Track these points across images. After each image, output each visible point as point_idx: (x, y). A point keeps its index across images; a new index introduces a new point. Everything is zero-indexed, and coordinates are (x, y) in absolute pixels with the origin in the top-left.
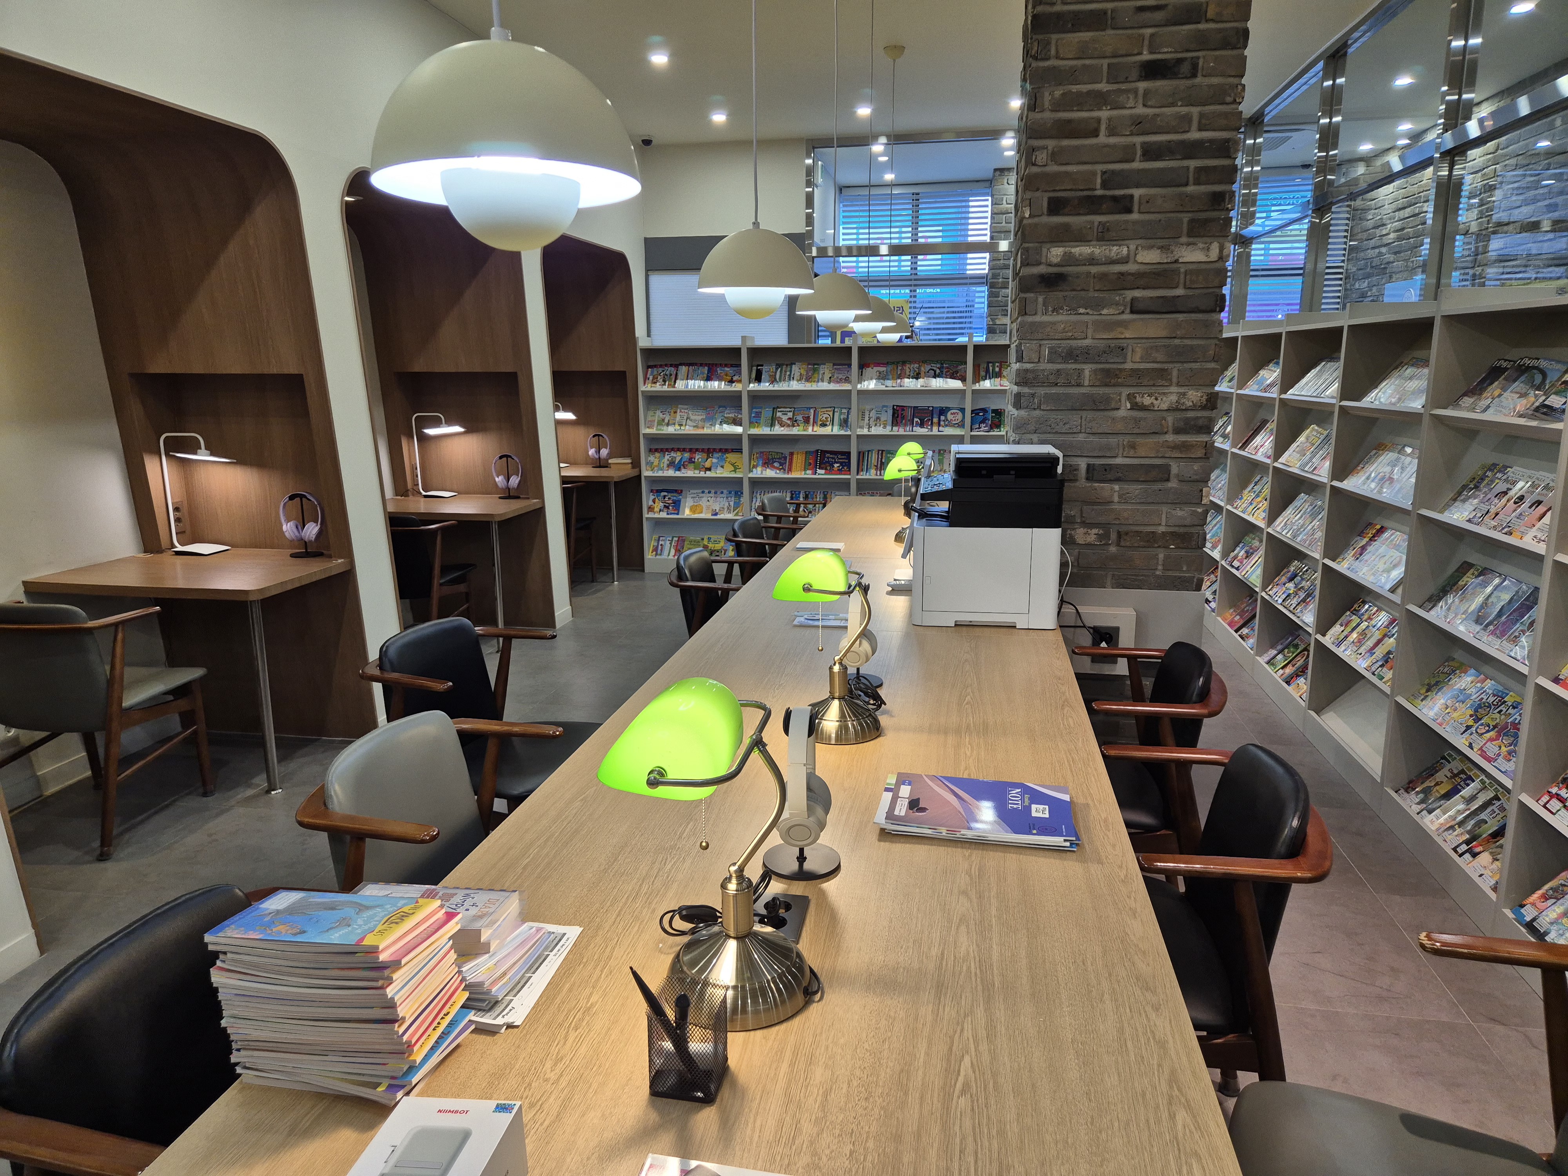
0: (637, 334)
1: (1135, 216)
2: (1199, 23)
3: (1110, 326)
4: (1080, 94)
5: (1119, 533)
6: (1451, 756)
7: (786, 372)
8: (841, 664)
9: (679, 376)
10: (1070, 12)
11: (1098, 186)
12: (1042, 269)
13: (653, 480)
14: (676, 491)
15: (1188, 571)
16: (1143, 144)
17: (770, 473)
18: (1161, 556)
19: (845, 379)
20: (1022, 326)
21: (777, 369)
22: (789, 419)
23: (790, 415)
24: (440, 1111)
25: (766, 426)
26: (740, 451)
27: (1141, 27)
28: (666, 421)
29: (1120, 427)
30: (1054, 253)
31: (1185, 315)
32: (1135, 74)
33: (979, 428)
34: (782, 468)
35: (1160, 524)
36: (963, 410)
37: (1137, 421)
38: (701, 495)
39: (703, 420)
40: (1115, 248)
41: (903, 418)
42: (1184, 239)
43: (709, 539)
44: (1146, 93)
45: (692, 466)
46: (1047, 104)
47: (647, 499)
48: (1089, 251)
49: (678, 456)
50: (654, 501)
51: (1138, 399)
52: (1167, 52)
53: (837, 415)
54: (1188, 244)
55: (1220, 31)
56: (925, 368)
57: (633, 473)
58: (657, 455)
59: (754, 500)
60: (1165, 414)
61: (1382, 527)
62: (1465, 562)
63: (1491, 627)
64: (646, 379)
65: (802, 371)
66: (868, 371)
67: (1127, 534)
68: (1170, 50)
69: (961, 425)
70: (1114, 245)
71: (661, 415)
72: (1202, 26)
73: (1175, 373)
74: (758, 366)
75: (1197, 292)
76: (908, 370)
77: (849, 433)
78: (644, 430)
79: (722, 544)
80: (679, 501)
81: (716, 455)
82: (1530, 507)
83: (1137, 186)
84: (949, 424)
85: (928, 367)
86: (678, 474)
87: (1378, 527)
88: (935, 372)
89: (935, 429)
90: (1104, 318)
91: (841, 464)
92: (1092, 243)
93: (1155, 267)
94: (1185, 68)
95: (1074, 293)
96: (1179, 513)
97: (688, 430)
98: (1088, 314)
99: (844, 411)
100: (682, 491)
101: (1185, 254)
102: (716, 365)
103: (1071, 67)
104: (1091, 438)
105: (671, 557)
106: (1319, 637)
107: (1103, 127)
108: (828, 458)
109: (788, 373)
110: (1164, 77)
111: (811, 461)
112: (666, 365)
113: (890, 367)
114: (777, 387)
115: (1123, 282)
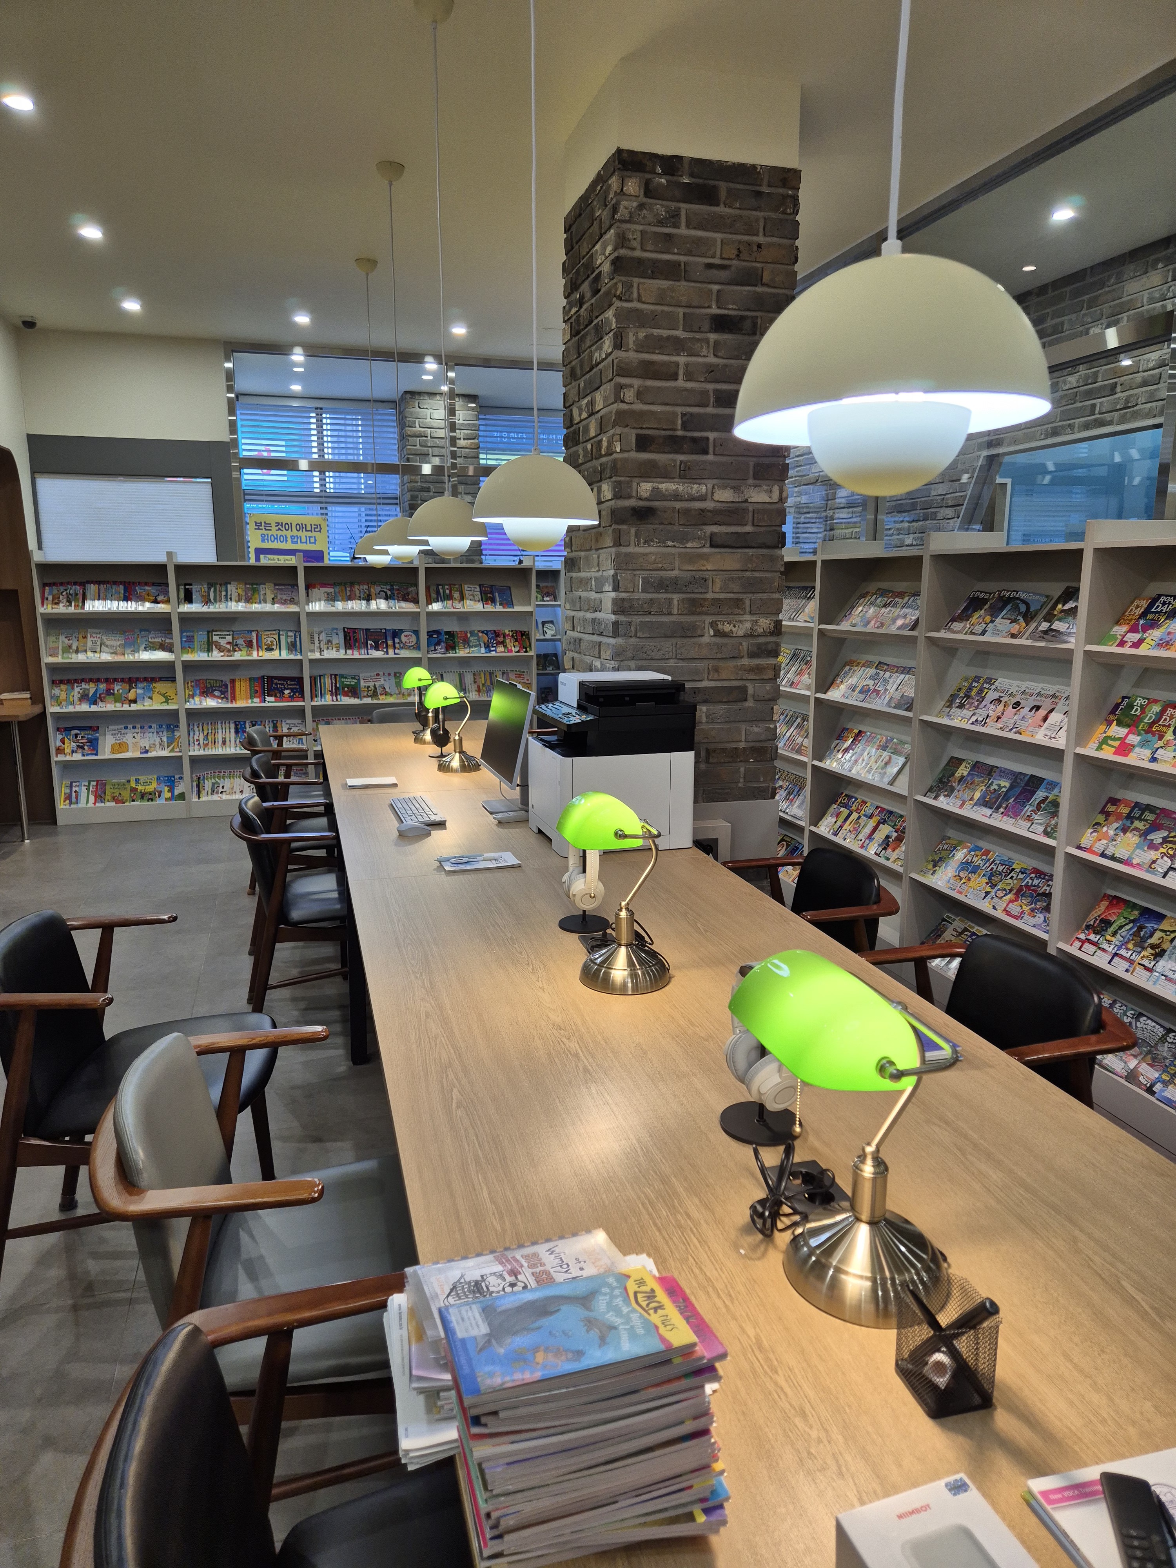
0: (30, 548)
1: (710, 457)
2: (756, 286)
3: (691, 558)
4: (660, 338)
5: (707, 750)
6: (950, 918)
7: (221, 592)
8: (627, 909)
9: (88, 595)
10: (649, 260)
11: (679, 427)
12: (632, 503)
13: (59, 717)
14: (90, 728)
15: (765, 781)
16: (716, 391)
17: (211, 703)
18: (742, 770)
19: (290, 600)
20: (618, 555)
21: (209, 589)
22: (229, 643)
23: (229, 638)
24: (900, 1517)
25: (203, 651)
26: (173, 679)
27: (709, 283)
28: (74, 647)
29: (704, 652)
30: (644, 488)
31: (754, 550)
32: (706, 326)
33: (435, 650)
34: (224, 696)
35: (741, 741)
36: (416, 633)
37: (719, 647)
38: (123, 731)
39: (124, 646)
40: (696, 486)
41: (356, 640)
42: (751, 481)
43: (137, 781)
44: (717, 343)
45: (111, 698)
46: (631, 345)
47: (55, 739)
48: (674, 488)
49: (91, 688)
50: (63, 741)
51: (720, 627)
52: (732, 309)
53: (283, 638)
54: (755, 486)
55: (774, 295)
56: (375, 589)
57: (37, 709)
58: (63, 687)
59: (192, 734)
60: (740, 640)
61: (860, 732)
62: (952, 757)
63: (1002, 810)
64: (43, 599)
65: (240, 591)
66: (315, 592)
67: (714, 751)
68: (734, 307)
69: (417, 647)
70: (694, 484)
71: (66, 641)
72: (759, 289)
73: (747, 603)
74: (186, 585)
75: (762, 529)
76: (357, 592)
77: (299, 657)
78: (47, 659)
79: (155, 784)
80: (97, 739)
81: (140, 685)
82: (1031, 711)
83: (712, 430)
84: (404, 647)
85: (378, 589)
86: (94, 708)
87: (856, 731)
88: (386, 593)
89: (391, 651)
90: (688, 550)
91: (292, 690)
92: (675, 480)
93: (728, 505)
94: (747, 324)
95: (662, 526)
96: (756, 730)
97: (106, 657)
98: (675, 546)
99: (290, 634)
100: (98, 728)
101: (753, 495)
102: (134, 583)
103: (653, 311)
104: (681, 664)
105: (91, 805)
106: (813, 828)
107: (681, 372)
108: (276, 684)
109: (224, 593)
110: (731, 331)
111: (257, 688)
112: (68, 583)
113: (337, 589)
114: (212, 609)
115: (703, 517)
